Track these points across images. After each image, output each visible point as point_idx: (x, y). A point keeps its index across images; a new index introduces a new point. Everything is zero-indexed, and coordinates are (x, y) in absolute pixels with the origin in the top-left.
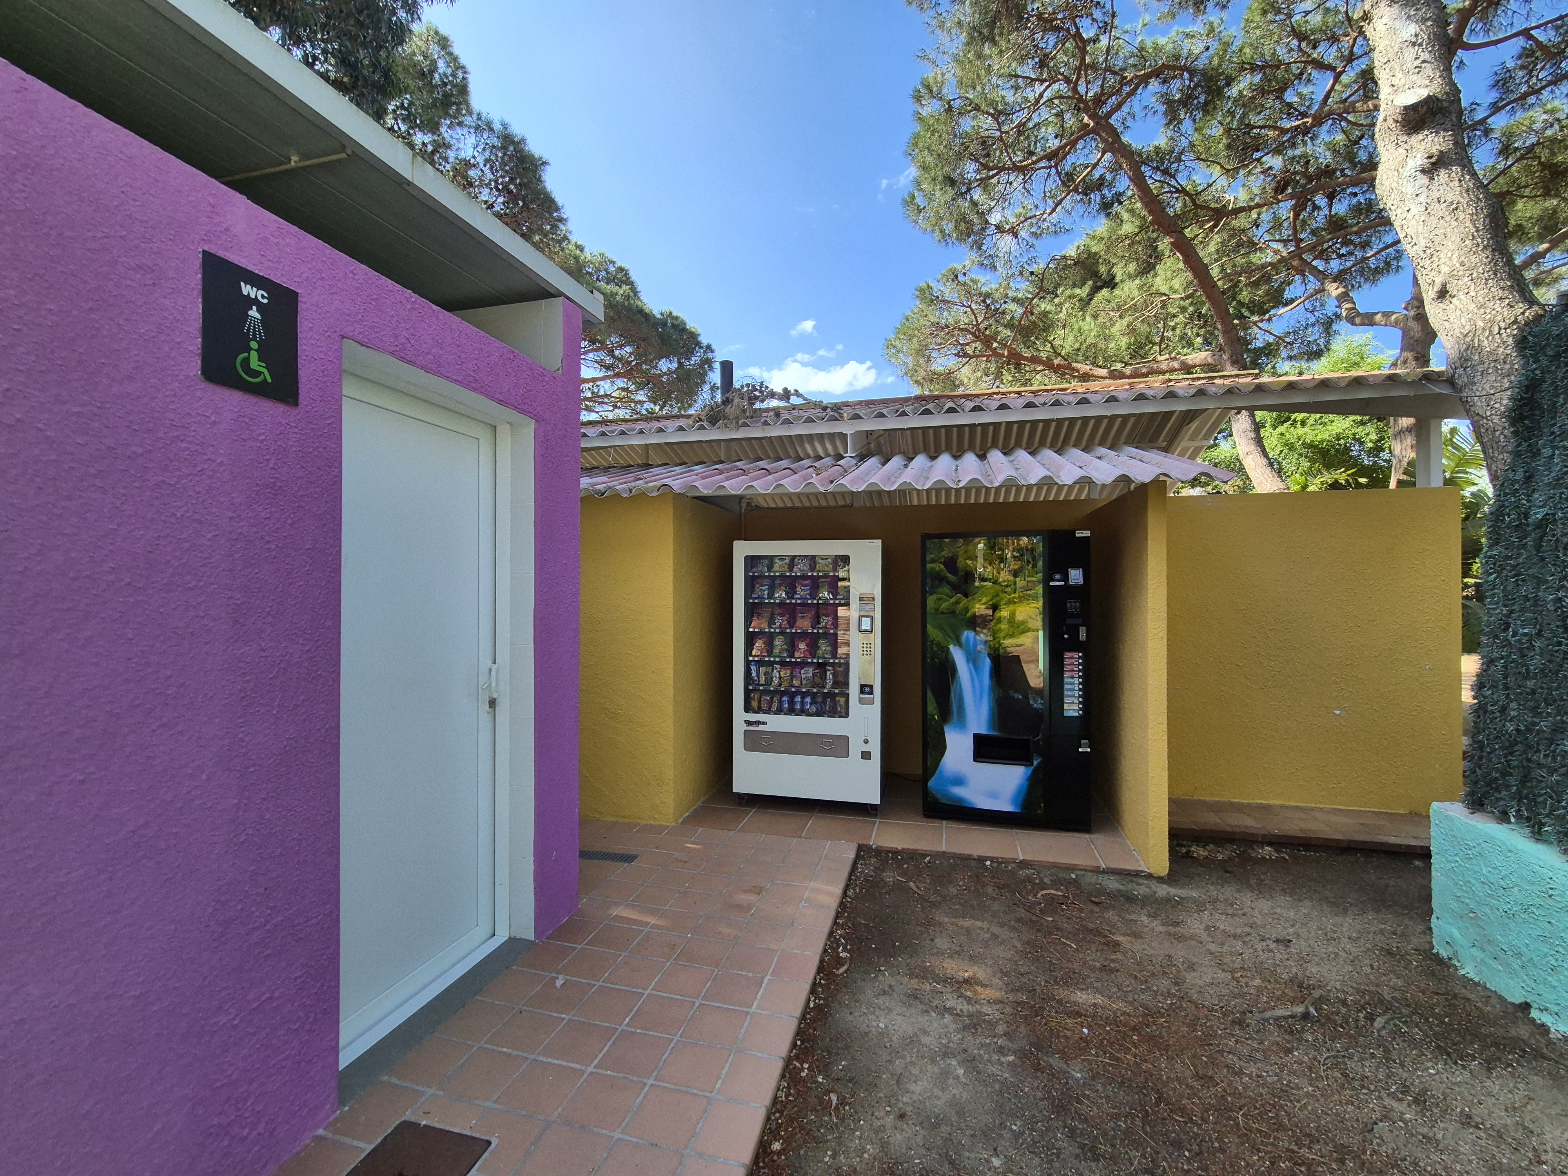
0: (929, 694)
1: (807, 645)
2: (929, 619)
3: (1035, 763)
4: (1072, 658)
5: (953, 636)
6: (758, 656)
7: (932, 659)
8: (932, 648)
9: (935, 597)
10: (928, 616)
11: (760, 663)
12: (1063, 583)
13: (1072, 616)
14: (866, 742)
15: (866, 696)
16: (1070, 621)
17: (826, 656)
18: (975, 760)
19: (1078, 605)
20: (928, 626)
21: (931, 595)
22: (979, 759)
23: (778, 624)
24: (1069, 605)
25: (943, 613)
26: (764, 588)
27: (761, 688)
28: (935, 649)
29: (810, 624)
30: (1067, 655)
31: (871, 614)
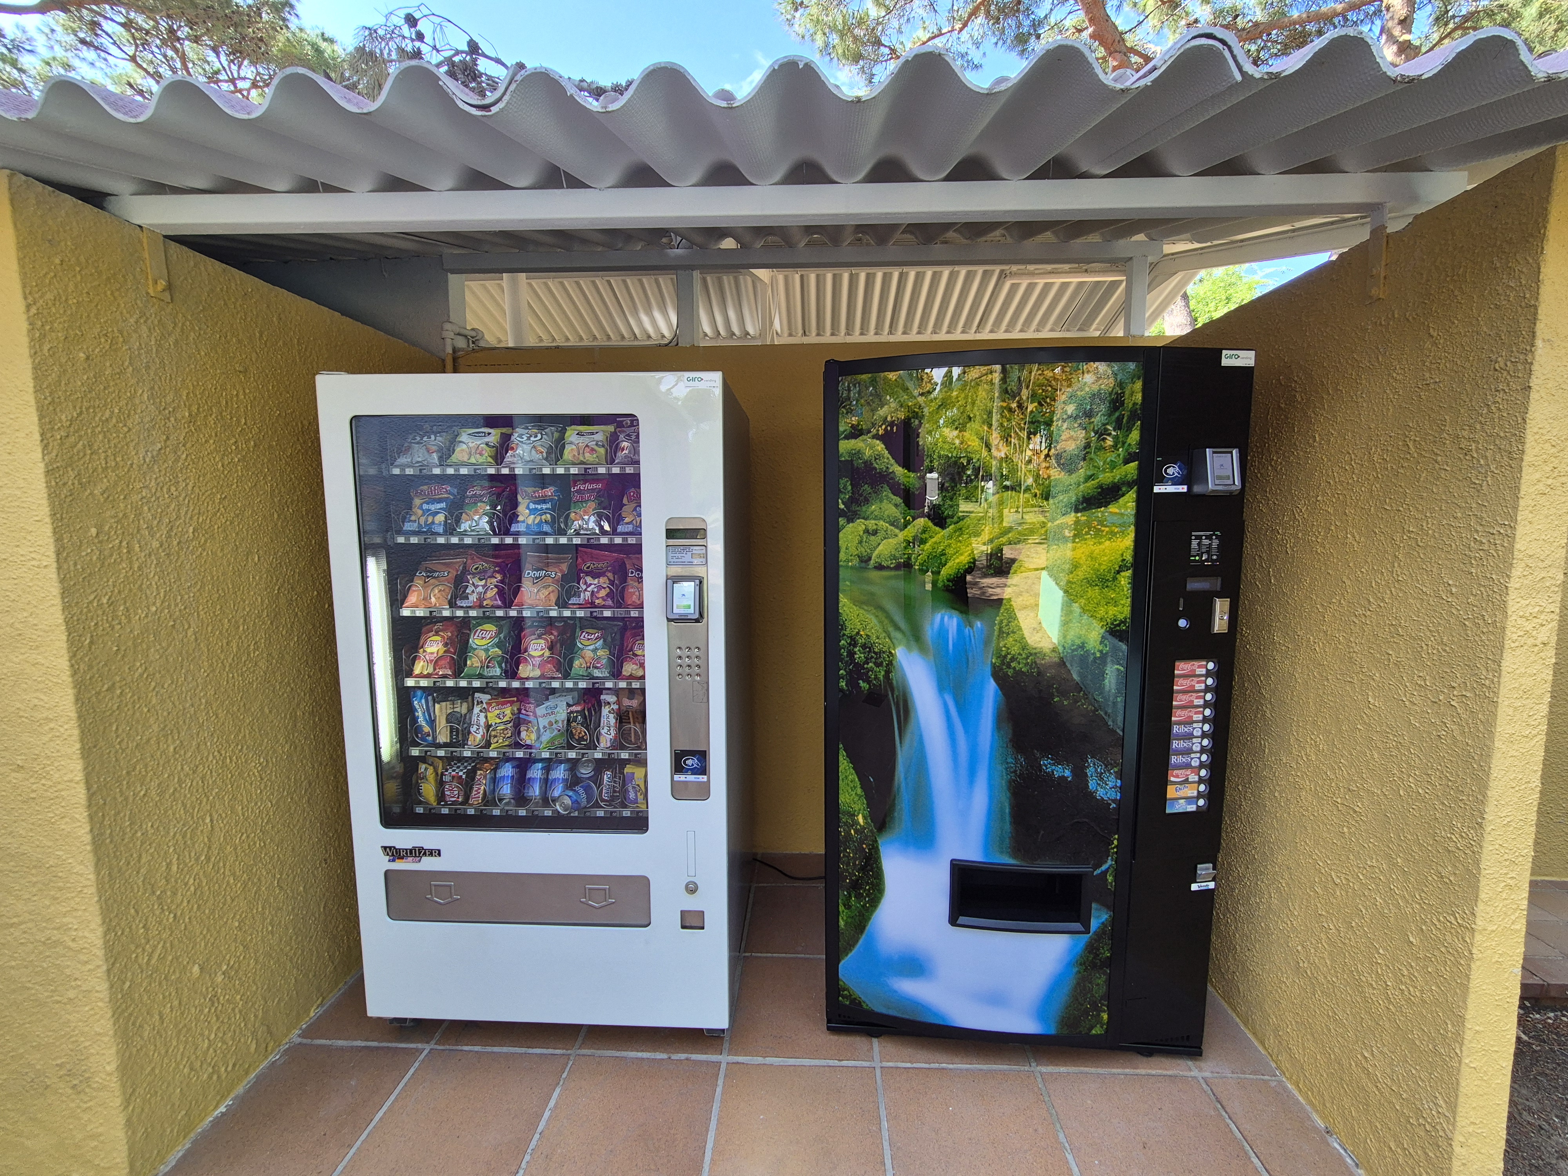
0: (844, 765)
1: (551, 648)
2: (845, 584)
3: (1094, 924)
4: (1192, 675)
5: (902, 624)
6: (428, 676)
7: (853, 682)
8: (851, 654)
9: (859, 526)
10: (842, 573)
11: (437, 693)
12: (1183, 489)
13: (1201, 571)
14: (692, 889)
15: (691, 778)
16: (1194, 585)
17: (597, 673)
18: (953, 921)
19: (1215, 543)
20: (843, 600)
21: (850, 520)
22: (962, 920)
23: (473, 598)
24: (1194, 543)
25: (880, 567)
26: (433, 507)
27: (441, 753)
28: (859, 656)
29: (553, 598)
30: (1182, 667)
31: (700, 571)
